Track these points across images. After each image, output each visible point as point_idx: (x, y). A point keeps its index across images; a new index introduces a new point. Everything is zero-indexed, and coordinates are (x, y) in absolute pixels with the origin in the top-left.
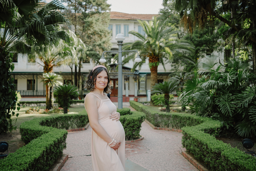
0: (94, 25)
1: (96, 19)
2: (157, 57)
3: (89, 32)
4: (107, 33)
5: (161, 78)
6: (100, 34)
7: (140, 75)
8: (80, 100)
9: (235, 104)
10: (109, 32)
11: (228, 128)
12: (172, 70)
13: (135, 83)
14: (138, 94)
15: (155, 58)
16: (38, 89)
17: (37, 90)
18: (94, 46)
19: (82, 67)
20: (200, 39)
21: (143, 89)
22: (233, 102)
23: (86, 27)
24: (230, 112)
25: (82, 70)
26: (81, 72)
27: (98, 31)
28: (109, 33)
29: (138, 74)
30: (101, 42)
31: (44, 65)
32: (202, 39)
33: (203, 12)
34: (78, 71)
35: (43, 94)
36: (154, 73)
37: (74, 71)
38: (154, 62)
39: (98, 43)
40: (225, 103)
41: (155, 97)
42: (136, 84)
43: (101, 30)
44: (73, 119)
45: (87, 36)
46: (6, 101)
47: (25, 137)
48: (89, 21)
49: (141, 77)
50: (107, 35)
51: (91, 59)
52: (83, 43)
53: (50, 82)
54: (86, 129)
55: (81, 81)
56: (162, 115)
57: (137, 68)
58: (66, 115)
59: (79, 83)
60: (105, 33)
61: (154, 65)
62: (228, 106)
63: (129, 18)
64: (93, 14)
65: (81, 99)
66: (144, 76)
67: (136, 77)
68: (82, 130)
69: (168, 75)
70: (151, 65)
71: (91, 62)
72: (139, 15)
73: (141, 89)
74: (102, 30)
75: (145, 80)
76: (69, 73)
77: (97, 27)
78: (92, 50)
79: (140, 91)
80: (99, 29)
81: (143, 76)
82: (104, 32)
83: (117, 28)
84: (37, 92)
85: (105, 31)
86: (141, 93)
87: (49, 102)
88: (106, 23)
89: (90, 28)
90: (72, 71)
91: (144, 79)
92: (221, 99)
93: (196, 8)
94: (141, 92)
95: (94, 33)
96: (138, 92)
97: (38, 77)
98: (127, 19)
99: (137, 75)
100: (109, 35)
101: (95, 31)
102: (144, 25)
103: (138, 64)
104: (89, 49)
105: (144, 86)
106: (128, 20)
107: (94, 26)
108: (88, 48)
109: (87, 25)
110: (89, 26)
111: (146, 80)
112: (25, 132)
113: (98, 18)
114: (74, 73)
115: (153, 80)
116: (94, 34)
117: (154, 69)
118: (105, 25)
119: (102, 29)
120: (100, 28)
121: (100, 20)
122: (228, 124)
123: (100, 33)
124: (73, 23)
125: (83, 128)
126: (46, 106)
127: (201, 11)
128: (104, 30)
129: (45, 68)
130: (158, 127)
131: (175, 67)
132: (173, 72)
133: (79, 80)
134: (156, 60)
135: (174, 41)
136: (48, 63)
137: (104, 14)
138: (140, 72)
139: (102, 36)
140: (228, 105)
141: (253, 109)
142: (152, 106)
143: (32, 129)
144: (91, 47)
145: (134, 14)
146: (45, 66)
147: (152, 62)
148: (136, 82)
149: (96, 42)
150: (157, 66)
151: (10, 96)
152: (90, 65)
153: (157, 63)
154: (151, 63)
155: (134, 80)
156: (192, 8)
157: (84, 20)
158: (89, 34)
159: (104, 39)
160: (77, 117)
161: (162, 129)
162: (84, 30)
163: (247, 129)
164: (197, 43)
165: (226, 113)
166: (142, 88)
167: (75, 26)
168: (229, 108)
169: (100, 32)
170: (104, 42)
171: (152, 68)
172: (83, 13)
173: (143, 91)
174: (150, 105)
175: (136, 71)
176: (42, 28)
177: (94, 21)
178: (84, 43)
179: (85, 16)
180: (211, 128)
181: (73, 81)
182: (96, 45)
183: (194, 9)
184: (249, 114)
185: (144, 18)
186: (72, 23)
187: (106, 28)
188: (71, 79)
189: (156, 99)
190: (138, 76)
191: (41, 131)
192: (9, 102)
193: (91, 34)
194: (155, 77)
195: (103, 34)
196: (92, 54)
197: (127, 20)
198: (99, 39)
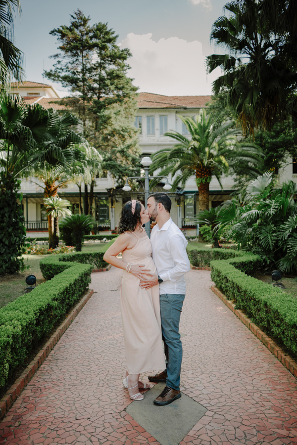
0: (113, 120)
1: (116, 112)
2: (208, 170)
3: (106, 132)
4: (132, 132)
5: (219, 199)
6: (122, 134)
7: (186, 195)
8: (94, 235)
9: (276, 236)
10: (135, 130)
11: (268, 263)
12: (235, 186)
13: (178, 208)
14: (183, 225)
15: (205, 171)
16: (29, 220)
17: (27, 221)
18: (113, 153)
19: (96, 186)
20: (274, 140)
21: (191, 217)
22: (274, 235)
23: (101, 124)
24: (271, 245)
25: (96, 190)
26: (94, 191)
27: (119, 130)
28: (136, 132)
29: (182, 193)
30: (124, 146)
31: (45, 186)
32: (278, 140)
33: (268, 107)
34: (89, 191)
35: (36, 227)
36: (203, 193)
37: (83, 191)
38: (203, 177)
39: (119, 148)
40: (266, 235)
41: (205, 229)
42: (180, 210)
43: (124, 128)
44: (93, 257)
45: (103, 137)
46: (17, 237)
47: (48, 273)
48: (105, 115)
49: (186, 198)
50: (132, 134)
51: (109, 173)
52: (98, 153)
53: (53, 211)
54: (107, 270)
55: (94, 205)
56: (201, 251)
57: (180, 185)
58: (79, 253)
59: (91, 209)
60: (130, 132)
61: (204, 181)
62: (270, 239)
63: (168, 106)
64: (111, 102)
65: (96, 234)
66: (192, 196)
67: (180, 199)
68: (103, 271)
69: (229, 194)
70: (199, 182)
71: (108, 176)
72: (184, 97)
73: (187, 217)
74: (126, 128)
75: (193, 203)
76: (76, 194)
77: (117, 123)
78: (110, 159)
79: (186, 220)
80: (120, 127)
81: (190, 197)
82: (129, 130)
83: (148, 122)
84: (27, 223)
85: (129, 128)
86: (188, 223)
87: (53, 239)
88: (132, 115)
89: (106, 126)
90: (80, 190)
91: (191, 202)
92: (263, 231)
93: (257, 103)
94: (188, 221)
95: (112, 132)
96: (183, 222)
97: (29, 200)
98: (165, 106)
99: (180, 195)
100: (136, 135)
101: (115, 130)
102: (187, 122)
103: (181, 180)
104: (106, 157)
105: (192, 213)
106: (167, 108)
107: (113, 123)
108: (104, 156)
109: (102, 122)
110: (105, 122)
111: (195, 202)
112: (48, 268)
113: (119, 109)
114: (83, 193)
115: (203, 204)
116: (112, 134)
117: (204, 187)
118: (130, 119)
119: (126, 126)
120: (123, 125)
121: (122, 112)
122: (269, 259)
123: (122, 132)
124: (81, 117)
125: (104, 269)
126: (48, 244)
127: (266, 106)
128: (127, 128)
129: (46, 191)
130: (197, 266)
131: (240, 182)
132: (236, 189)
133: (91, 205)
134: (206, 174)
135: (232, 147)
136: (51, 183)
137: (128, 102)
138: (186, 190)
139: (126, 137)
140: (269, 237)
141: (292, 241)
142: (201, 242)
143: (56, 264)
144: (108, 155)
145: (176, 96)
146: (46, 188)
147: (201, 178)
148: (180, 206)
149: (116, 147)
150: (209, 183)
151: (20, 231)
152: (108, 180)
153: (207, 178)
154: (199, 178)
155: (176, 202)
156: (252, 103)
157: (98, 114)
158: (106, 134)
159: (128, 142)
160: (96, 255)
161: (201, 269)
162: (97, 129)
163: (288, 264)
164: (269, 146)
165: (267, 246)
166: (188, 215)
167: (84, 121)
168: (270, 241)
169: (123, 130)
170: (128, 147)
171: (201, 186)
172: (95, 102)
173: (190, 220)
174: (199, 241)
175: (179, 189)
176: (59, 154)
177: (113, 115)
178: (100, 153)
179: (98, 107)
180: (243, 262)
181: (83, 205)
182: (116, 151)
183: (254, 104)
184: (288, 246)
185: (192, 103)
186: (79, 117)
187: (132, 125)
188: (78, 203)
189: (206, 232)
190: (182, 197)
191: (65, 266)
192: (19, 237)
193: (109, 135)
194: (205, 199)
195: (126, 134)
196: (111, 166)
197: (164, 108)
198: (121, 142)
